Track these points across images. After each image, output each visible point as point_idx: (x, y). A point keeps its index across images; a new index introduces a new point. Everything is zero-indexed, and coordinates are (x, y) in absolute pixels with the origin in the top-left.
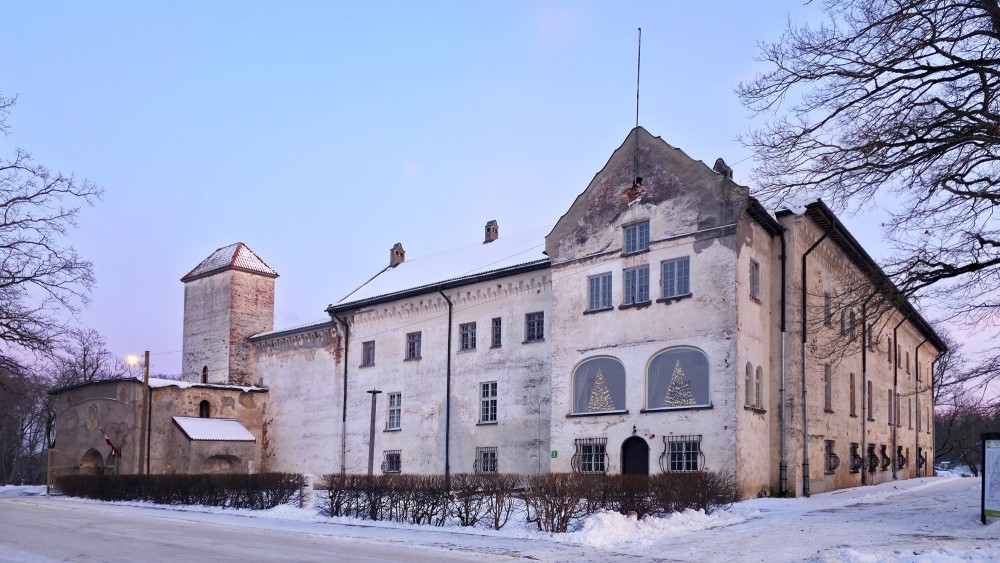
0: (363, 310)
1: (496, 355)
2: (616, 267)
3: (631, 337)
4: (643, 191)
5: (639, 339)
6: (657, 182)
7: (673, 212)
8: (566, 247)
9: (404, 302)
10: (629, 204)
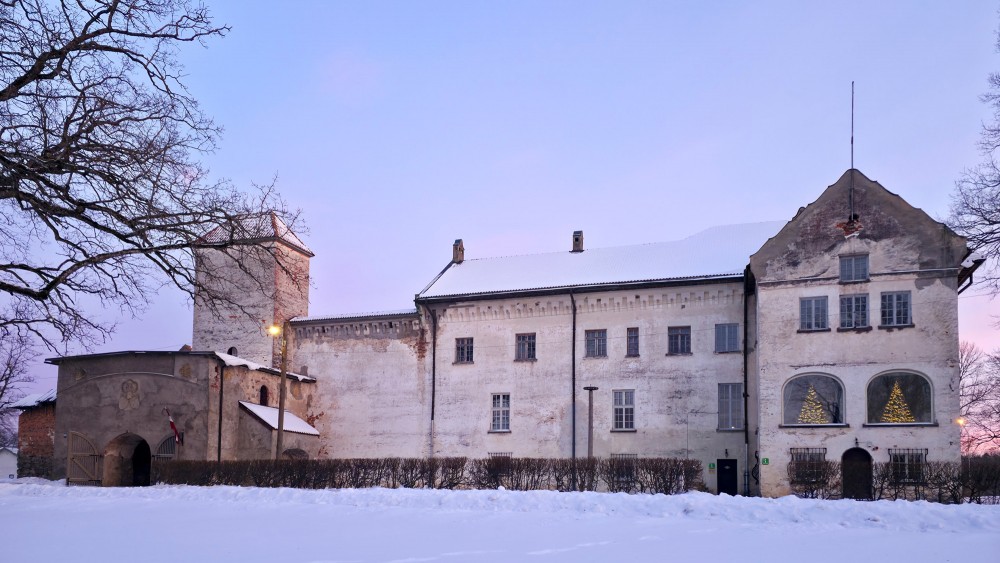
0: (460, 304)
1: (633, 364)
2: (833, 293)
3: (850, 357)
4: (860, 227)
5: (859, 360)
6: (876, 221)
7: (893, 250)
8: (774, 267)
9: (515, 301)
10: (846, 237)
